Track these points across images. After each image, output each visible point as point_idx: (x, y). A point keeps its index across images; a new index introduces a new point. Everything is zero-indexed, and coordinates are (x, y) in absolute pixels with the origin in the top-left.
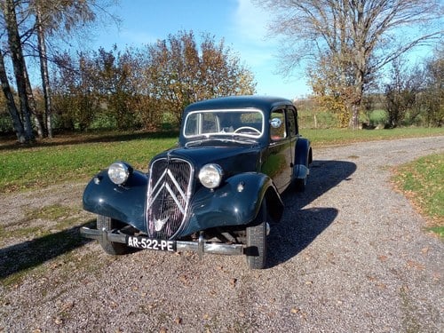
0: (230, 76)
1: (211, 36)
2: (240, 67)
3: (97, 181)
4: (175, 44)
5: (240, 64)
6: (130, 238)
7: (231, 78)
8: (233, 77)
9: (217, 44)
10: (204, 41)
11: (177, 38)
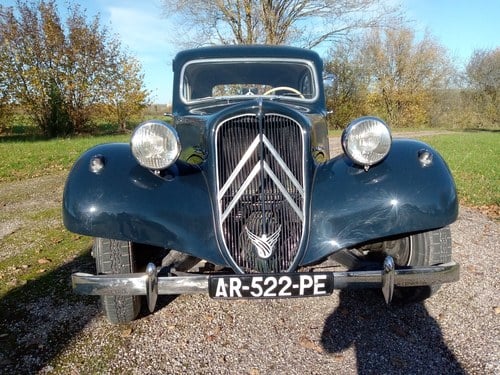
0: (108, 64)
1: (81, 9)
2: (121, 54)
3: (97, 167)
4: (28, 13)
5: (121, 49)
6: (221, 282)
7: (110, 66)
8: (113, 66)
9: (89, 21)
10: (70, 14)
11: (29, 6)
